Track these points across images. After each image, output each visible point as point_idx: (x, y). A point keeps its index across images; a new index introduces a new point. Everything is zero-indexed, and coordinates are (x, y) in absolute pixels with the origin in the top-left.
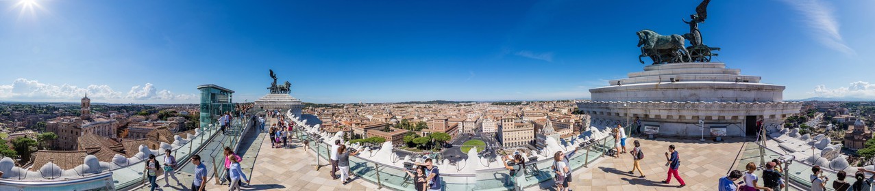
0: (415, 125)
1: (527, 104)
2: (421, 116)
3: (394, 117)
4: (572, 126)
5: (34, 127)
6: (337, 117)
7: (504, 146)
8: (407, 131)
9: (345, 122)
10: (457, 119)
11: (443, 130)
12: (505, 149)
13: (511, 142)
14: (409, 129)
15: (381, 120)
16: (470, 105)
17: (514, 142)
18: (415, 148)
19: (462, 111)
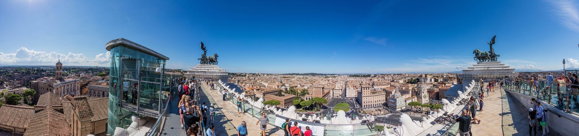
0: (300, 92)
1: (375, 77)
2: (303, 84)
3: (283, 85)
4: (410, 92)
5: (27, 85)
6: (242, 83)
7: (363, 107)
8: (294, 96)
9: (248, 88)
10: (328, 87)
11: (321, 96)
12: (364, 110)
13: (368, 104)
14: (295, 94)
15: (275, 87)
16: (334, 77)
17: (370, 104)
18: (301, 109)
19: (331, 82)
